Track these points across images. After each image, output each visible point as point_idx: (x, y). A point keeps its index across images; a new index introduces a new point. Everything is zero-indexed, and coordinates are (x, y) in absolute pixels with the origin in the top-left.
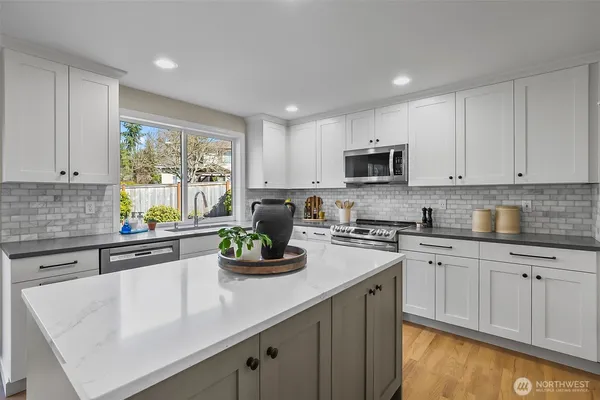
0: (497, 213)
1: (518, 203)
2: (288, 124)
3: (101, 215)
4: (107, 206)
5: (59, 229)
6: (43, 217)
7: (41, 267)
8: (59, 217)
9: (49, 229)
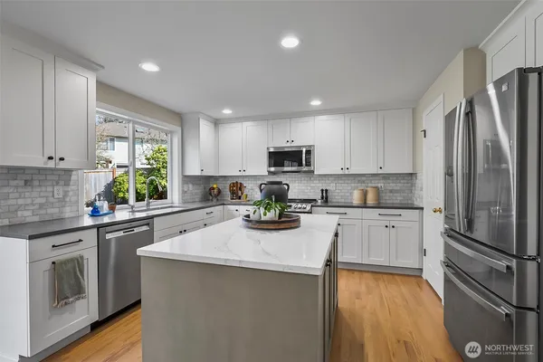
0: (366, 191)
1: (376, 185)
2: (217, 123)
3: (68, 199)
4: (73, 190)
5: (29, 213)
6: (13, 202)
7: (53, 246)
8: (29, 201)
9: (19, 213)
